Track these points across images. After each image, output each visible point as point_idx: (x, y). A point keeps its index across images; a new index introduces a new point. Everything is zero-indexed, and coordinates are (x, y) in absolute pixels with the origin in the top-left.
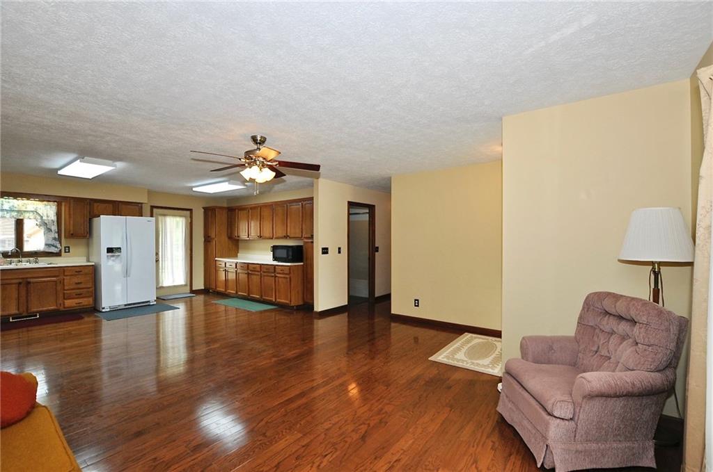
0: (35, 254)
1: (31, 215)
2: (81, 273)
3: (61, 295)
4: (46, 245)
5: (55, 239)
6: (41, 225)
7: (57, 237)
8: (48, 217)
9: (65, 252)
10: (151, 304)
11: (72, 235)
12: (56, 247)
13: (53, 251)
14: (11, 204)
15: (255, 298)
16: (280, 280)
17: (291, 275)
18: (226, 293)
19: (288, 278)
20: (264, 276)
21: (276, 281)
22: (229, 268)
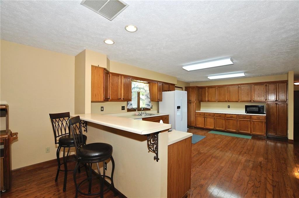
1: (142, 90)
7: (150, 101)
9: (151, 108)
11: (158, 100)
12: (149, 106)
15: (232, 131)
16: (255, 123)
17: (265, 121)
18: (205, 128)
19: (263, 122)
20: (241, 120)
21: (251, 123)
22: (208, 116)
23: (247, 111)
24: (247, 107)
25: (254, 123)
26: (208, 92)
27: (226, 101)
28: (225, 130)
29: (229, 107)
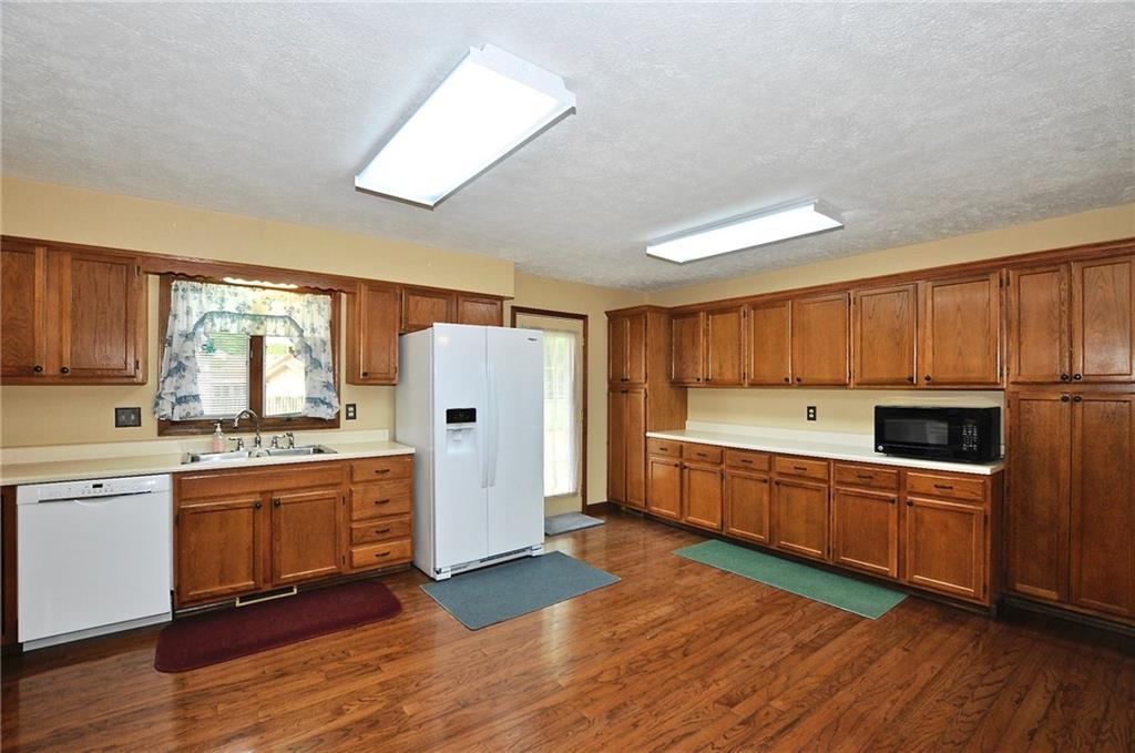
0: (288, 423)
1: (280, 327)
2: (389, 475)
3: (345, 536)
4: (310, 400)
5: (327, 386)
6: (299, 352)
7: (332, 381)
8: (313, 330)
9: (348, 418)
10: (535, 553)
11: (363, 377)
12: (329, 405)
13: (323, 416)
14: (241, 299)
15: (800, 551)
16: (928, 517)
17: (987, 507)
18: (683, 521)
19: (971, 513)
20: (847, 495)
21: (901, 516)
22: (697, 461)
23: (884, 441)
24: (883, 416)
25: (918, 520)
26: (706, 333)
27: (786, 384)
28: (771, 541)
29: (812, 413)
